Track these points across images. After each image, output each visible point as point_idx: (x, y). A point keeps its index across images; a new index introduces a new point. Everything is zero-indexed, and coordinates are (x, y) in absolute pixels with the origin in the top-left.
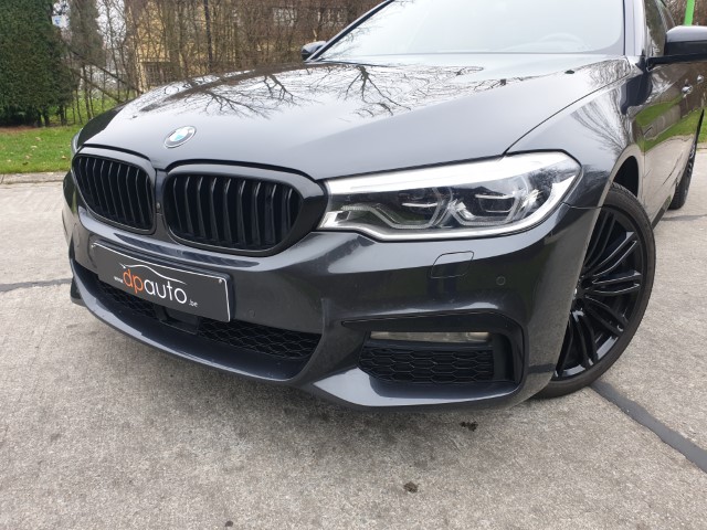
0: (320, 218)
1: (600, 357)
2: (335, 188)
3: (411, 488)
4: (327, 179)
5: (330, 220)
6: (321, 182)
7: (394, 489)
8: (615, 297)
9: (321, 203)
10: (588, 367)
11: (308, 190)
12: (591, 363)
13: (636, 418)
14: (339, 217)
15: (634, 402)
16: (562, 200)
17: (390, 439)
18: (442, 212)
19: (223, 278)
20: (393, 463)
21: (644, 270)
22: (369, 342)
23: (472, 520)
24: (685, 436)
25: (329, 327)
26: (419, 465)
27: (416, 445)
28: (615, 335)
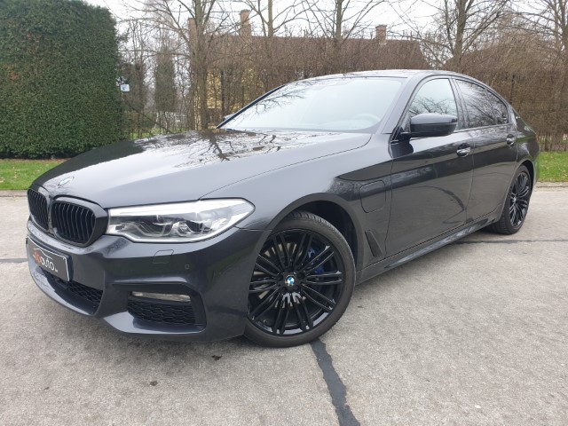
0: (106, 228)
1: (315, 325)
2: (113, 213)
3: (154, 384)
4: (110, 208)
5: (112, 229)
6: (107, 209)
7: (144, 384)
8: (329, 286)
9: (105, 221)
10: (305, 330)
11: (99, 213)
12: (307, 327)
13: (320, 364)
14: (117, 228)
15: (330, 356)
16: (234, 226)
17: (164, 359)
18: (168, 228)
19: (65, 258)
20: (154, 371)
21: (344, 271)
22: (130, 298)
23: (173, 402)
24: (341, 376)
25: (107, 287)
26: (169, 374)
27: (176, 364)
28: (326, 312)
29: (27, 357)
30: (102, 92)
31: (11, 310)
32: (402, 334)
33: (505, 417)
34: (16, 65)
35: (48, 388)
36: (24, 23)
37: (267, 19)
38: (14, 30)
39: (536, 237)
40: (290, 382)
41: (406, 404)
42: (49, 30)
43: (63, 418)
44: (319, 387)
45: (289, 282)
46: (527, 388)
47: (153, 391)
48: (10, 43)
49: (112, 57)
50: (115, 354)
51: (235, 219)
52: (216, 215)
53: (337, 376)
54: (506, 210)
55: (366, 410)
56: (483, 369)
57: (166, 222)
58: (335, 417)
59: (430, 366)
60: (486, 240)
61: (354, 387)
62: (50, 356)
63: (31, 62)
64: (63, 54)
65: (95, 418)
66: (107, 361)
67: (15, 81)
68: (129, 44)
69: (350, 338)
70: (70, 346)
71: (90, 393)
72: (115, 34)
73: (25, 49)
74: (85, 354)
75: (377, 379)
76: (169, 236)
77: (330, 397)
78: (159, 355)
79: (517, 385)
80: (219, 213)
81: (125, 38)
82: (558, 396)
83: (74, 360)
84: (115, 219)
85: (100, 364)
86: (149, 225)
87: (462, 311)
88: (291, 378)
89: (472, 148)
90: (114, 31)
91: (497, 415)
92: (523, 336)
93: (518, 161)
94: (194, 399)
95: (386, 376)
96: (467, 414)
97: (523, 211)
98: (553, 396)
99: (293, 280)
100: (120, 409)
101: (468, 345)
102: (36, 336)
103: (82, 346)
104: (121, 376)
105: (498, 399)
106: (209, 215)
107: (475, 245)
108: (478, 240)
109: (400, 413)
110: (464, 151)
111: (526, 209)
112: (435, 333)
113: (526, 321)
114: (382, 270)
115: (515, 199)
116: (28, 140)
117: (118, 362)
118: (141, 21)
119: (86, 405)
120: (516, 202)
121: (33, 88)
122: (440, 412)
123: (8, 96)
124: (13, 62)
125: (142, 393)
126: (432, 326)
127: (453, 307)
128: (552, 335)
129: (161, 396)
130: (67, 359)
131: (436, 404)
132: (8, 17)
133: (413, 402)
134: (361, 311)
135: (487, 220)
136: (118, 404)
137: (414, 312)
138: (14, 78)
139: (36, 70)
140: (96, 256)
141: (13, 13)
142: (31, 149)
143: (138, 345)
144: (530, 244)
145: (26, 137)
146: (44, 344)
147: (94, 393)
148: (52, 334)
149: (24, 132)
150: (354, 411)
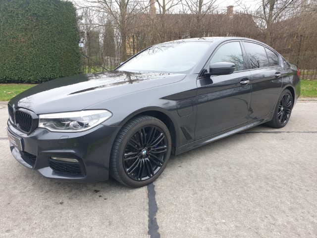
0: (38, 124)
1: (155, 173)
2: (41, 117)
3: (61, 203)
4: (40, 114)
5: (41, 125)
6: (38, 115)
7: (57, 203)
9: (37, 121)
10: (150, 177)
11: (34, 116)
12: (151, 175)
13: (149, 196)
14: (44, 124)
15: (155, 192)
16: (101, 124)
17: (70, 191)
18: (68, 125)
19: (20, 139)
20: (64, 197)
21: (168, 146)
22: (50, 160)
23: (68, 213)
24: (157, 202)
25: (38, 154)
26: (70, 199)
27: (76, 194)
28: (159, 166)
29: (3, 188)
30: (69, 47)
31: (2, 164)
32: (197, 181)
33: (236, 227)
34: (23, 34)
35: (9, 204)
36: (27, 11)
37: (162, 5)
38: (22, 15)
39: (294, 130)
40: (130, 205)
41: (186, 218)
42: (40, 14)
43: (12, 219)
44: (144, 208)
45: (144, 153)
46: (254, 212)
47: (61, 207)
48: (20, 21)
49: (74, 28)
50: (47, 188)
51: (101, 120)
52: (92, 118)
53: (156, 202)
54: (275, 114)
55: (165, 220)
56: (234, 201)
57: (67, 121)
58: (147, 223)
59: (206, 199)
60: (264, 131)
61: (162, 209)
62: (14, 188)
63: (32, 32)
64: (48, 27)
65: (28, 219)
66: (42, 191)
67: (24, 42)
68: (83, 21)
69: (169, 183)
70: (25, 183)
71: (29, 207)
72: (75, 16)
73: (28, 25)
74: (32, 187)
75: (176, 205)
76: (68, 129)
77: (148, 213)
78: (68, 189)
79: (249, 210)
80: (93, 117)
81: (81, 18)
82: (270, 218)
83: (25, 190)
84: (43, 120)
85: (38, 192)
86: (60, 123)
87: (235, 171)
88: (131, 203)
89: (250, 80)
90: (75, 14)
91: (232, 226)
92: (263, 185)
93: (283, 87)
94: (79, 212)
95: (180, 203)
96: (216, 225)
97: (288, 116)
98: (267, 217)
99: (145, 152)
100: (41, 215)
101: (231, 189)
102: (10, 178)
103: (31, 183)
104: (46, 199)
105: (236, 217)
106: (88, 118)
107: (256, 134)
108: (260, 131)
109: (181, 223)
110: (246, 82)
111: (290, 114)
112: (216, 182)
113: (268, 177)
114: (192, 147)
115: (282, 109)
116: (30, 74)
117: (47, 192)
118: (90, 8)
119: (25, 213)
120: (283, 110)
121: (32, 46)
122: (202, 223)
123: (20, 50)
124: (22, 32)
125: (54, 208)
126: (215, 178)
127: (230, 168)
128: (279, 185)
129: (63, 210)
130: (21, 190)
131: (202, 219)
132: (19, 7)
133: (191, 217)
134: (180, 169)
135: (263, 120)
136: (41, 213)
137: (208, 170)
138: (23, 40)
139: (34, 36)
140: (35, 138)
141: (21, 5)
142: (32, 78)
143: (59, 184)
144: (288, 134)
145: (29, 72)
146: (13, 182)
147: (31, 207)
148: (18, 176)
149: (28, 69)
150: (158, 221)
